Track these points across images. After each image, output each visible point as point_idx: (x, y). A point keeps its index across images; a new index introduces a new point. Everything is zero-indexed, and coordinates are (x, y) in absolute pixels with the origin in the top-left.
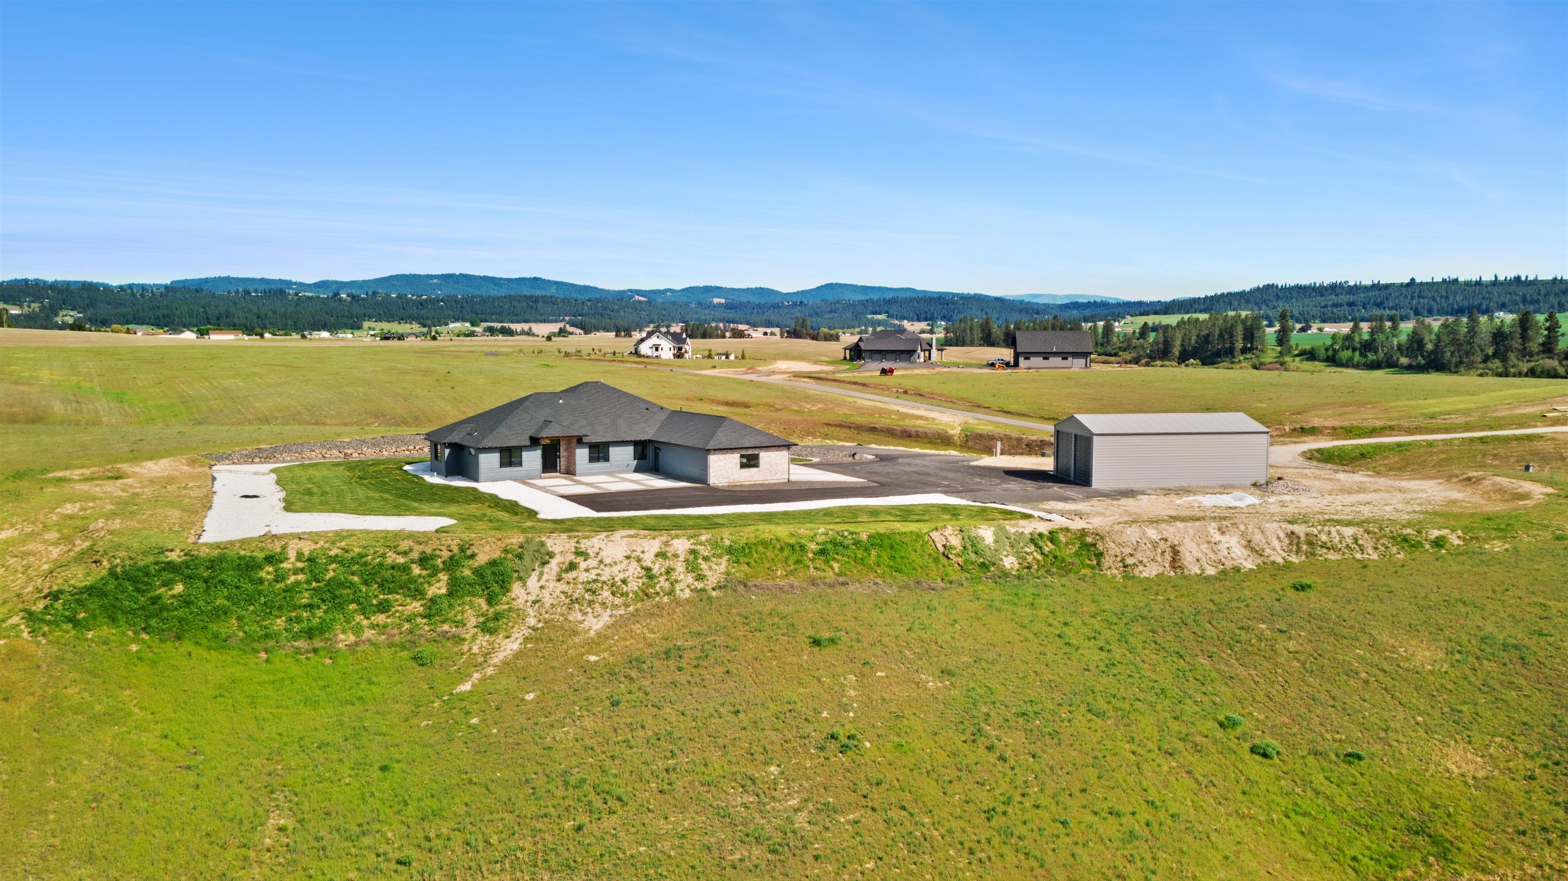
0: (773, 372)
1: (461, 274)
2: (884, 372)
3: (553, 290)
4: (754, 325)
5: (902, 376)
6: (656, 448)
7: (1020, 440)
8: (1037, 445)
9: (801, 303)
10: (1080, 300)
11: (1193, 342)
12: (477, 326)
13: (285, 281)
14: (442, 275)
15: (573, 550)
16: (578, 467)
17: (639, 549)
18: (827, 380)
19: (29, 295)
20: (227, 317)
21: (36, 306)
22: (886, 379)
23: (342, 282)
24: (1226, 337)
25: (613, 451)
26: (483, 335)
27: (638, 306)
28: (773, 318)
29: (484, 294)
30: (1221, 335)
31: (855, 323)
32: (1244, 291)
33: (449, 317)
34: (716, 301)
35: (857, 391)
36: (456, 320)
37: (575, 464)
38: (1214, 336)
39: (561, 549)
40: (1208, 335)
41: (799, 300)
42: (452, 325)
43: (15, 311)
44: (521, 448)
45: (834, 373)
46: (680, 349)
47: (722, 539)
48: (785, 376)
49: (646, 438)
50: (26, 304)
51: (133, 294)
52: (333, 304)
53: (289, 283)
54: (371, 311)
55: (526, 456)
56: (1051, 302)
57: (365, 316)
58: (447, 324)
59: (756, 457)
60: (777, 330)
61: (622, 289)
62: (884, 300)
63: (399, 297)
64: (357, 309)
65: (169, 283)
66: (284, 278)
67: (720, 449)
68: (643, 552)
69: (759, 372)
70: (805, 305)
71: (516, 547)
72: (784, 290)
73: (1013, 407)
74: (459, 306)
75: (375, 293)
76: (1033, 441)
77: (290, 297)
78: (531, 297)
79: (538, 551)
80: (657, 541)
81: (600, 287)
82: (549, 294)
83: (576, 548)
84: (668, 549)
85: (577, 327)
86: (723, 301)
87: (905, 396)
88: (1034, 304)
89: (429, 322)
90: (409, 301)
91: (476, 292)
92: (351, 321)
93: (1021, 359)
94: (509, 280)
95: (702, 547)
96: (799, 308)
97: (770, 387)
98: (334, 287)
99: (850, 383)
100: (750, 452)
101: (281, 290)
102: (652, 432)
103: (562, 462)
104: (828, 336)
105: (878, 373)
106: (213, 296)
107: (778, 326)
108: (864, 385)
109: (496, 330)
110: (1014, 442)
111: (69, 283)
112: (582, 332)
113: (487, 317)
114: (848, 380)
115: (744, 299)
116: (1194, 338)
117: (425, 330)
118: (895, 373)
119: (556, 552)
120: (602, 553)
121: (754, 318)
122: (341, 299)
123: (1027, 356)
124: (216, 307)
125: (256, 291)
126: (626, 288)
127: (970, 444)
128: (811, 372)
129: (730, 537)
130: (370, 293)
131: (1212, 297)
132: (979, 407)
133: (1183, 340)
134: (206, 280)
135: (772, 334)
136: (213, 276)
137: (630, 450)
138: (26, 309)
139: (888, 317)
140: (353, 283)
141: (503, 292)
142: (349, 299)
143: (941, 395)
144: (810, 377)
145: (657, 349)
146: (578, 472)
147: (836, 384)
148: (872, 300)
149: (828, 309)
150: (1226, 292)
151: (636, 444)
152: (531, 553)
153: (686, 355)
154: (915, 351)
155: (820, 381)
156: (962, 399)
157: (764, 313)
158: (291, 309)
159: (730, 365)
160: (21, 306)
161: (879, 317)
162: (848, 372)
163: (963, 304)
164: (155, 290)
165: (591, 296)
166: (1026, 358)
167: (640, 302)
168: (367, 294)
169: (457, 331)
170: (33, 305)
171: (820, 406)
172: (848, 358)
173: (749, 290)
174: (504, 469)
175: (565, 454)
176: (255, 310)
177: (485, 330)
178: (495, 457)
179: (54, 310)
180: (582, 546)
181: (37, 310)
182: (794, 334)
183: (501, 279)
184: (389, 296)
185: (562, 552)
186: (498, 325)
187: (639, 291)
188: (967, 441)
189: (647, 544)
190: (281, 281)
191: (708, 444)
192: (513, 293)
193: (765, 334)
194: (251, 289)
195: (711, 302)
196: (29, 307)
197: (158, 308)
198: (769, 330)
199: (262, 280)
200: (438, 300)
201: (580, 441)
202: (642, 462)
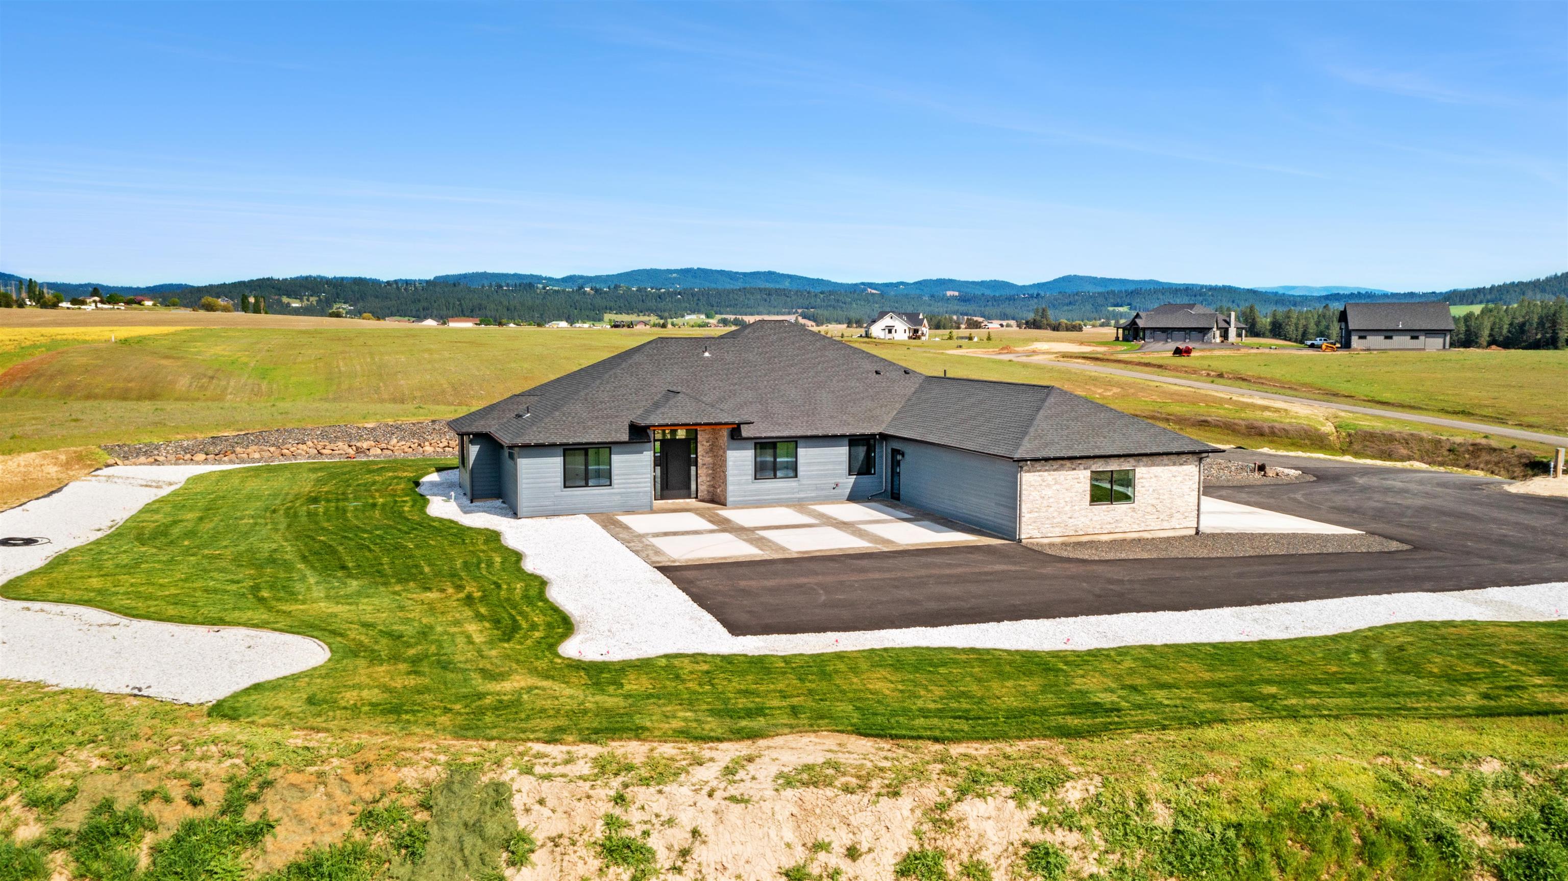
0: (1034, 352)
1: (698, 269)
2: (1178, 352)
3: (787, 284)
4: (989, 318)
5: (1202, 358)
6: (895, 452)
7: (1437, 443)
8: (1468, 451)
9: (1038, 295)
10: (1341, 292)
11: (1505, 331)
12: (712, 318)
13: (536, 276)
14: (682, 270)
15: (599, 832)
16: (730, 488)
17: (841, 839)
18: (1108, 360)
19: (308, 289)
20: (480, 310)
21: (314, 299)
22: (1182, 361)
23: (587, 277)
24: (1548, 325)
25: (805, 454)
26: (716, 326)
27: (870, 298)
28: (1009, 311)
29: (720, 287)
30: (1541, 324)
31: (1095, 315)
32: (1539, 280)
33: (685, 309)
34: (949, 293)
35: (1153, 374)
36: (693, 312)
37: (725, 482)
38: (1531, 324)
39: (558, 825)
40: (1523, 325)
41: (1035, 293)
42: (688, 317)
43: (296, 304)
44: (610, 446)
45: (1112, 354)
46: (916, 331)
47: (1142, 800)
48: (1052, 357)
49: (875, 430)
50: (305, 298)
51: (398, 288)
52: (577, 297)
53: (539, 278)
54: (612, 304)
55: (619, 462)
56: (1307, 294)
57: (606, 308)
58: (683, 316)
59: (1127, 480)
60: (1013, 323)
61: (854, 282)
62: (1126, 291)
63: (639, 290)
64: (599, 301)
65: (432, 278)
66: (535, 273)
67: (1047, 460)
68: (852, 853)
69: (1017, 352)
70: (1042, 298)
71: (408, 801)
72: (1020, 283)
73: (1387, 396)
74: (696, 298)
75: (617, 287)
76: (1460, 444)
77: (538, 291)
78: (765, 289)
79: (475, 828)
80: (905, 802)
81: (833, 280)
82: (781, 287)
83: (611, 822)
84: (946, 842)
85: (809, 319)
86: (956, 294)
87: (1220, 380)
88: (1290, 296)
89: (666, 314)
90: (648, 295)
91: (713, 286)
92: (593, 313)
93: (1355, 339)
94: (745, 274)
95: (1073, 838)
96: (1036, 300)
97: (1038, 367)
98: (580, 281)
99: (1139, 364)
100: (1114, 466)
101: (530, 283)
102: (888, 419)
103: (701, 478)
104: (1070, 327)
105: (1170, 354)
106: (469, 290)
107: (1013, 319)
108: (1160, 366)
109: (730, 321)
110: (1427, 446)
111: (342, 279)
112: (814, 324)
113: (722, 310)
114: (1136, 360)
115: (978, 292)
116: (1506, 326)
117: (662, 322)
118: (1192, 354)
119: (539, 837)
120: (700, 853)
121: (988, 310)
122: (585, 293)
123: (1362, 334)
124: (470, 300)
125: (508, 285)
126: (859, 281)
127: (1356, 447)
128: (1083, 353)
129: (1170, 792)
130: (612, 287)
131: (1500, 286)
132: (1336, 395)
133: (1492, 329)
134: (465, 276)
135: (1008, 326)
136: (471, 272)
137: (842, 452)
138: (306, 302)
139: (1130, 309)
140: (598, 278)
141: (739, 285)
142: (592, 292)
143: (1271, 380)
144: (1084, 358)
145: (890, 331)
146: (730, 499)
147: (1122, 365)
148: (1113, 292)
149: (1067, 301)
150: (1508, 282)
151: (854, 441)
152: (451, 834)
153: (923, 338)
154: (1211, 328)
155: (1099, 363)
156: (1304, 385)
157: (998, 305)
158: (538, 302)
159: (977, 346)
160: (301, 300)
161: (1121, 309)
162: (1125, 351)
163: (1212, 295)
164: (417, 284)
165: (825, 289)
166: (1361, 337)
167: (873, 294)
168: (609, 288)
169: (692, 323)
170: (311, 299)
171: (1116, 390)
172: (1121, 339)
173: (982, 283)
174: (569, 492)
175: (708, 460)
176: (505, 303)
177: (719, 322)
178: (554, 464)
179: (329, 302)
180: (634, 816)
181: (315, 303)
182: (1034, 325)
183: (737, 273)
184: (630, 289)
185: (555, 841)
186: (732, 317)
187: (872, 284)
188: (1351, 443)
189: (865, 818)
190: (532, 276)
191: (1018, 446)
192: (748, 286)
193: (1002, 325)
194: (503, 284)
195: (945, 295)
196: (308, 300)
197: (419, 301)
198: (1004, 323)
199: (515, 275)
200: (676, 293)
201: (735, 433)
202: (865, 479)
